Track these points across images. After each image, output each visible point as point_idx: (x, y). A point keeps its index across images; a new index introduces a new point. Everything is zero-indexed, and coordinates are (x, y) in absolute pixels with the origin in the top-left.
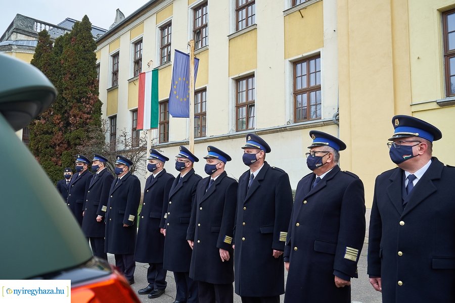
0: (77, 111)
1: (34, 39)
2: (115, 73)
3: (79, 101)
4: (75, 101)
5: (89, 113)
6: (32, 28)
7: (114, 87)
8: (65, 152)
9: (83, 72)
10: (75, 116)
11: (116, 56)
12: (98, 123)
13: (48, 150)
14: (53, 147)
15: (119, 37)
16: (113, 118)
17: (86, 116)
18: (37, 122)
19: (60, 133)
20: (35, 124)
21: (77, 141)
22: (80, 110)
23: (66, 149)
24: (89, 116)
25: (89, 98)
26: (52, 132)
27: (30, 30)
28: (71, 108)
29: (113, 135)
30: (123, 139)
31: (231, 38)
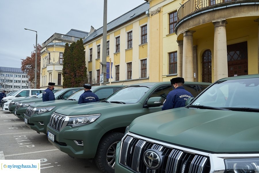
0: (79, 72)
1: (61, 42)
2: (91, 56)
3: (79, 68)
4: (78, 68)
5: (83, 72)
6: (60, 37)
7: (91, 61)
8: (75, 85)
9: (81, 58)
10: (78, 73)
11: (91, 49)
12: (86, 75)
13: (70, 85)
14: (71, 83)
15: (92, 43)
16: (91, 72)
17: (82, 73)
18: (66, 75)
19: (73, 79)
20: (65, 76)
21: (79, 81)
22: (80, 71)
23: (75, 84)
24: (83, 73)
25: (83, 67)
26: (71, 78)
27: (59, 38)
28: (77, 70)
29: (91, 78)
30: (94, 81)
31: (126, 50)
